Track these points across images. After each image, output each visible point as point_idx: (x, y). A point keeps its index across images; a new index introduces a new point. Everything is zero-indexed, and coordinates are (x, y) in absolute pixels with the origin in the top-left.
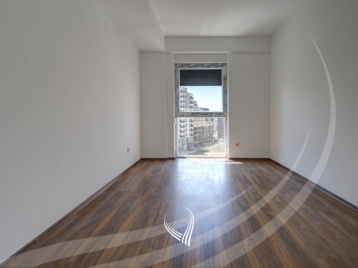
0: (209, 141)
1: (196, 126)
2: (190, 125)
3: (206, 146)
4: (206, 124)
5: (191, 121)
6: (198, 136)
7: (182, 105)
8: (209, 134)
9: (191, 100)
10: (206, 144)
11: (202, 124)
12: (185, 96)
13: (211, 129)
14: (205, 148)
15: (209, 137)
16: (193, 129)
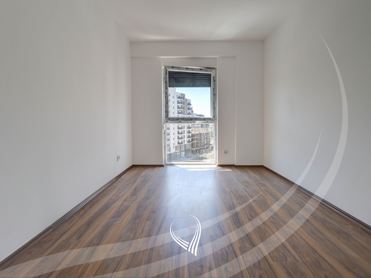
0: (207, 148)
1: (193, 133)
2: (188, 131)
3: (204, 153)
4: (204, 131)
5: (189, 128)
6: (195, 143)
7: (180, 112)
8: (206, 141)
9: (189, 106)
10: (204, 151)
11: (200, 130)
12: (183, 102)
13: (208, 136)
14: (202, 155)
15: (206, 144)
16: (191, 136)
